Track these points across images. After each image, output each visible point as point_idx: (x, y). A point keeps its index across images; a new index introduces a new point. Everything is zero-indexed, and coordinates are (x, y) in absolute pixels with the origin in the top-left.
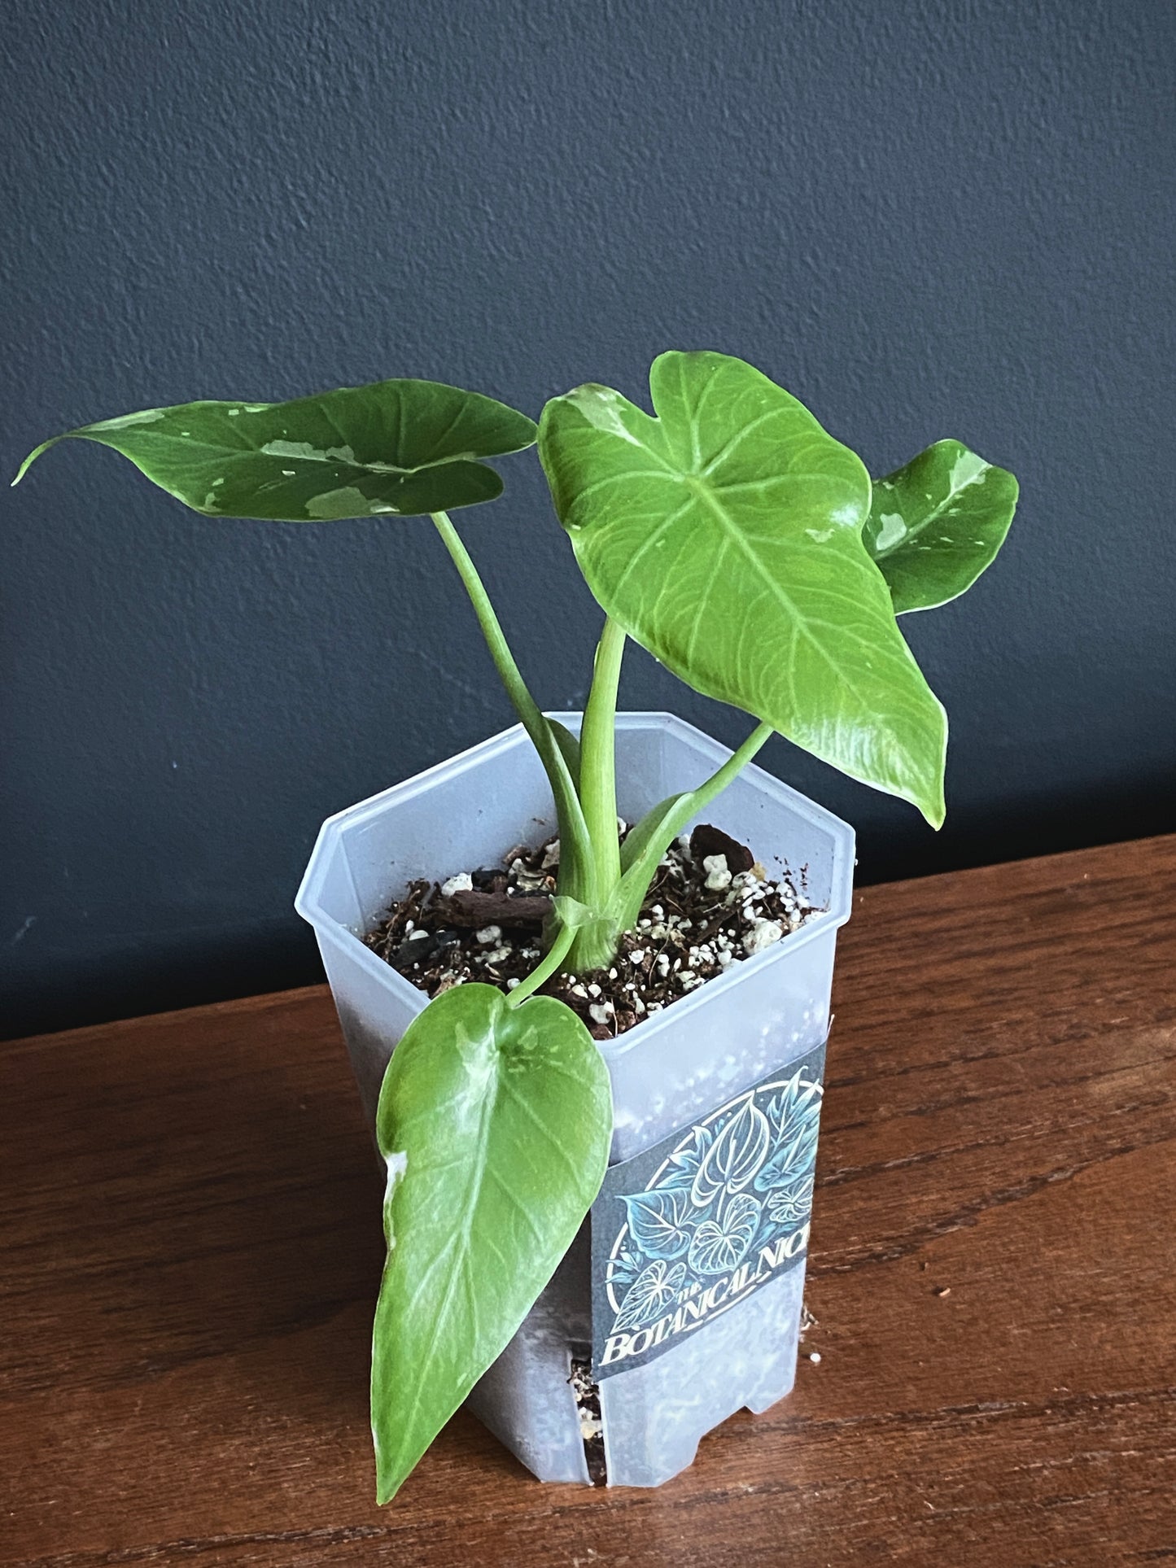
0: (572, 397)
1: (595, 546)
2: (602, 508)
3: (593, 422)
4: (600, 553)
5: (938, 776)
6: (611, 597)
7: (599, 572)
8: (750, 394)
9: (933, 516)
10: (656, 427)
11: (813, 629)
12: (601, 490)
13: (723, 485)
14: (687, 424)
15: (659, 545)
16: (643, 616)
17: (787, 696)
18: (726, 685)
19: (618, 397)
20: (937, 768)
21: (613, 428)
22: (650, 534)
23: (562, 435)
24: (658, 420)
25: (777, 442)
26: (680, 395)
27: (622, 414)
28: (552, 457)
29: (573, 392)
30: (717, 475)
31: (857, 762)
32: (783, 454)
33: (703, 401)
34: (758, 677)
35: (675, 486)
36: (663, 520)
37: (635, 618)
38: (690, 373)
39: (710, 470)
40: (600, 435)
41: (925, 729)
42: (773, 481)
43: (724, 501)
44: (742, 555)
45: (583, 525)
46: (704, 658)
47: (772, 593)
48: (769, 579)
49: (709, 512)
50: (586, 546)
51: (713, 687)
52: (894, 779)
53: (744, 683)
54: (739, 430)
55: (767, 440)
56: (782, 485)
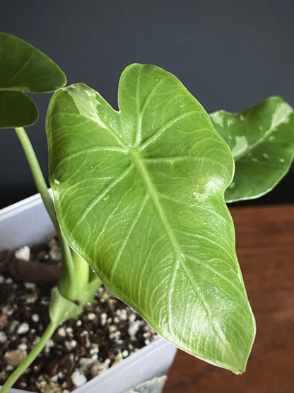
0: (71, 89)
1: (66, 196)
2: (75, 170)
3: (80, 110)
4: (69, 202)
5: (245, 359)
6: (71, 231)
7: (66, 214)
8: (175, 101)
9: (261, 140)
10: (117, 117)
11: (189, 263)
12: (77, 157)
13: (150, 157)
14: (136, 116)
15: (105, 199)
16: (89, 245)
17: (166, 308)
18: (131, 295)
19: (97, 95)
20: (245, 355)
21: (91, 116)
22: (101, 191)
23: (62, 115)
24: (119, 112)
25: (185, 133)
26: (135, 96)
27: (98, 107)
28: (53, 129)
29: (72, 86)
30: (148, 149)
31: (200, 350)
32: (188, 142)
33: (148, 102)
34: (150, 294)
35: (123, 156)
36: (111, 181)
37: (84, 246)
38: (144, 81)
39: (144, 146)
40: (83, 119)
41: (243, 334)
42: (179, 159)
43: (150, 168)
44: (154, 208)
45: (61, 181)
46: (121, 276)
47: (167, 236)
48: (167, 226)
49: (139, 176)
50: (61, 196)
51: (123, 295)
52: (219, 359)
53: (141, 295)
54: (165, 123)
55: (180, 132)
56: (185, 161)
